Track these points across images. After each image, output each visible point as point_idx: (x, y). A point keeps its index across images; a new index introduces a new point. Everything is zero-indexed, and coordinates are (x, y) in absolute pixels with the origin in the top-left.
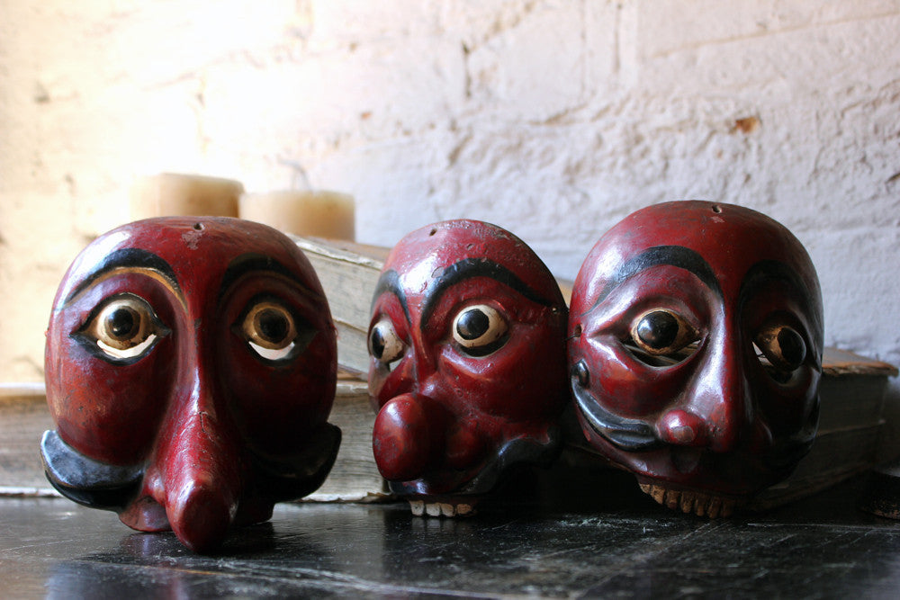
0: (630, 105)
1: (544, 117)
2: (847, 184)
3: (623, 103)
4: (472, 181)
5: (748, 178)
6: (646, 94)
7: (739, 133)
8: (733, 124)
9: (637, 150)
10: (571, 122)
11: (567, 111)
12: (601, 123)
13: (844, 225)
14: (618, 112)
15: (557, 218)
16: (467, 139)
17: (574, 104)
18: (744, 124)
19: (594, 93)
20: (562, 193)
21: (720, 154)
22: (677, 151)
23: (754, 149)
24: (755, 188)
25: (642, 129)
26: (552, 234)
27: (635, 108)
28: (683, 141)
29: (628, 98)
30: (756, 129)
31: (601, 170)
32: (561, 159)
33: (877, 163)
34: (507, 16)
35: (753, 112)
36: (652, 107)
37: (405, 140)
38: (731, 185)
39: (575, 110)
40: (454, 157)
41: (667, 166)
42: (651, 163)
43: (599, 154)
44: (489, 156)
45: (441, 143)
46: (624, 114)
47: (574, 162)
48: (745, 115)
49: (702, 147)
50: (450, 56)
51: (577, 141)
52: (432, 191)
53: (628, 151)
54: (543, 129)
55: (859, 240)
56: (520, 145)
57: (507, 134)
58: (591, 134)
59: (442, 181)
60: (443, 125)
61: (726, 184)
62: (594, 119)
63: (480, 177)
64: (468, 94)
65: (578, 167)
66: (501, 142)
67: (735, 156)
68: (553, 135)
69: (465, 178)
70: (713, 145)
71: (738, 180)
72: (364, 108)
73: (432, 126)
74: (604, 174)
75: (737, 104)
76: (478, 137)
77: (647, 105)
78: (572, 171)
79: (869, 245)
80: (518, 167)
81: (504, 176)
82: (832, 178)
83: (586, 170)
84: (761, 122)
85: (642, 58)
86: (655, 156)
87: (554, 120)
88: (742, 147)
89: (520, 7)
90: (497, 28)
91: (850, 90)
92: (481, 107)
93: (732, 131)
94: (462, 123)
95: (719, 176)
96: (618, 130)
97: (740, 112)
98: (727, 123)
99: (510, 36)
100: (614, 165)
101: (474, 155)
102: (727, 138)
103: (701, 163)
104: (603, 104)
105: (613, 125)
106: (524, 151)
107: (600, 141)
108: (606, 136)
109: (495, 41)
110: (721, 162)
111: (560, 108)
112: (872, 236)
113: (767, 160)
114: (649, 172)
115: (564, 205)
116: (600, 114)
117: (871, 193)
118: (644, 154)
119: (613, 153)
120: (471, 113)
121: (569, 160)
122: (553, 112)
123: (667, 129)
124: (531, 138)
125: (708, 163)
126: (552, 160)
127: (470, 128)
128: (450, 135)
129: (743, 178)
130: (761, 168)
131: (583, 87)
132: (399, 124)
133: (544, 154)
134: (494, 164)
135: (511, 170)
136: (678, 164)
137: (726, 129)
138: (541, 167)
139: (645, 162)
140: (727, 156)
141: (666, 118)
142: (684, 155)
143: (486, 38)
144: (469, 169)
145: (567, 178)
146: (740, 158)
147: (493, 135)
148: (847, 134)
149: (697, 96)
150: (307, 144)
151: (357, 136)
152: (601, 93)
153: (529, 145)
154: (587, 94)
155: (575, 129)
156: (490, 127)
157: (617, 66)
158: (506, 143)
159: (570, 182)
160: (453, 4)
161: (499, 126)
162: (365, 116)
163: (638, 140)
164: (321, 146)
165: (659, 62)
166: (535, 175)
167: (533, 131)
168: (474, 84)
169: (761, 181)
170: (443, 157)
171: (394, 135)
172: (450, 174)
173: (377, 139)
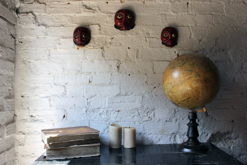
0: (107, 108)
2: (128, 118)
9: (108, 112)
10: (100, 109)
11: (100, 107)
12: (104, 109)
13: (128, 122)
14: (105, 108)
15: (99, 119)
18: (119, 111)
20: (99, 116)
23: (120, 114)
25: (108, 110)
28: (112, 112)
31: (103, 114)
32: (99, 113)
33: (131, 116)
34: (93, 96)
37: (80, 109)
40: (86, 111)
43: (103, 112)
45: (84, 110)
46: (106, 109)
49: (114, 113)
50: (86, 100)
51: (101, 110)
53: (107, 113)
54: (97, 109)
55: (129, 123)
57: (93, 109)
58: (102, 110)
60: (85, 108)
65: (101, 114)
67: (118, 114)
68: (98, 110)
70: (116, 113)
71: (118, 116)
73: (83, 107)
75: (118, 109)
76: (89, 109)
77: (109, 108)
78: (100, 114)
79: (130, 124)
82: (127, 117)
85: (108, 103)
86: (109, 113)
87: (98, 108)
89: (94, 96)
90: (91, 97)
91: (129, 109)
92: (89, 106)
94: (87, 108)
95: (116, 116)
96: (105, 110)
98: (117, 111)
99: (93, 98)
100: (105, 114)
101: (89, 111)
103: (114, 114)
109: (91, 99)
112: (130, 123)
114: (109, 115)
115: (99, 118)
116: (103, 108)
117: (130, 119)
118: (108, 113)
128: (86, 109)
133: (97, 112)
134: (91, 112)
135: (93, 113)
136: (112, 114)
141: (111, 110)
143: (90, 98)
144: (88, 113)
147: (91, 109)
148: (128, 113)
149: (114, 108)
150: (66, 108)
151: (73, 107)
152: (103, 106)
153: (95, 111)
154: (102, 106)
155: (101, 109)
156: (91, 108)
157: (105, 104)
158: (93, 110)
159: (100, 115)
160: (86, 94)
161: (92, 108)
162: (74, 105)
163: (108, 111)
164: (68, 108)
165: (110, 104)
166: (96, 114)
167: (96, 109)
168: (88, 103)
169: (120, 117)
170: (85, 111)
171: (79, 108)
172: (86, 113)
173: (76, 108)
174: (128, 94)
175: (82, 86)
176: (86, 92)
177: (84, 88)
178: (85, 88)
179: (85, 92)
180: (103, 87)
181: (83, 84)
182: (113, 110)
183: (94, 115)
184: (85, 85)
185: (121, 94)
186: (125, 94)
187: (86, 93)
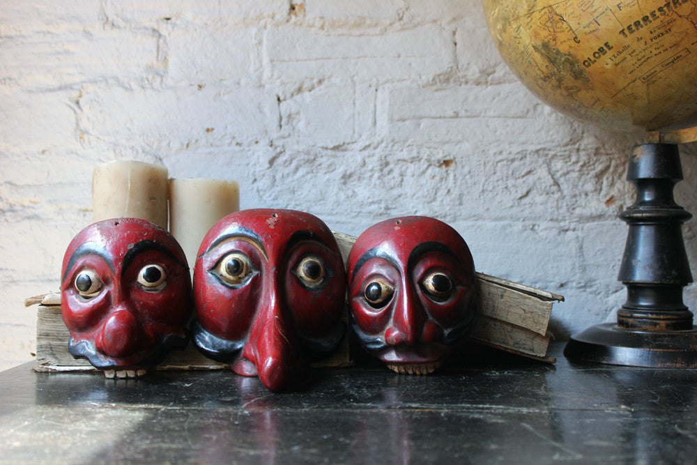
0: (383, 145)
1: (331, 146)
2: (498, 198)
3: (379, 144)
4: (283, 177)
5: (449, 191)
6: (393, 140)
7: (444, 166)
8: (442, 162)
9: (386, 170)
10: (345, 150)
11: (344, 143)
12: (366, 153)
13: (497, 219)
14: (375, 148)
15: (338, 203)
16: (281, 153)
17: (347, 141)
18: (447, 163)
19: (361, 136)
20: (340, 189)
21: (433, 177)
22: (409, 172)
23: (451, 177)
24: (453, 196)
25: (389, 159)
26: (335, 212)
27: (386, 147)
28: (412, 168)
29: (382, 142)
30: (452, 167)
31: (364, 178)
32: (340, 171)
33: (513, 190)
34: (307, 85)
35: (452, 157)
36: (396, 147)
37: (238, 148)
38: (439, 194)
39: (349, 144)
40: (272, 162)
41: (402, 181)
42: (394, 178)
43: (363, 170)
44: (294, 164)
45: (262, 154)
46: (379, 150)
47: (348, 173)
48: (448, 158)
49: (424, 172)
50: (269, 104)
51: (351, 160)
52: (255, 181)
53: (381, 170)
54: (329, 152)
55: (504, 227)
56: (314, 160)
57: (308, 153)
58: (359, 158)
59: (263, 175)
60: (264, 143)
61: (436, 194)
62: (361, 150)
63: (288, 175)
64: (281, 126)
65: (350, 176)
66: (302, 156)
67: (442, 179)
68: (334, 156)
69: (278, 176)
70: (430, 171)
71: (443, 191)
72: (210, 127)
73: (257, 142)
74: (365, 181)
75: (443, 153)
76: (288, 153)
77: (393, 146)
78: (346, 178)
79: (508, 230)
80: (312, 172)
81: (303, 176)
82: (491, 195)
83: (355, 177)
84: (456, 163)
85: (391, 120)
86: (396, 173)
87: (336, 148)
88: (445, 174)
89: (315, 81)
90: (300, 90)
91: (501, 153)
92: (289, 135)
93: (440, 166)
94: (278, 143)
95: (433, 188)
96: (375, 158)
97: (445, 156)
98: (439, 161)
99: (307, 95)
100: (372, 176)
101: (286, 161)
102: (437, 169)
103: (423, 180)
104: (367, 143)
105: (373, 155)
106: (317, 163)
107: (364, 164)
108: (367, 160)
109: (298, 97)
110: (433, 181)
111: (341, 142)
112: (510, 225)
113: (459, 182)
114: (392, 183)
115: (342, 196)
116: (365, 148)
117: (511, 204)
118: (391, 171)
119: (372, 170)
120: (283, 137)
121: (346, 171)
122: (336, 144)
123: (404, 160)
124: (322, 157)
125: (427, 181)
126: (334, 170)
127: (283, 146)
128: (270, 149)
129: (446, 191)
130: (455, 187)
131: (354, 131)
132: (233, 138)
133: (329, 166)
134: (297, 169)
135: (308, 173)
136: (409, 180)
137: (438, 165)
138: (326, 173)
139: (390, 176)
140: (437, 178)
141: (405, 154)
142: (413, 176)
143: (292, 95)
144: (282, 170)
145: (343, 181)
146: (444, 180)
147: (298, 152)
148: (498, 174)
149: (422, 145)
150: (164, 144)
151: (203, 142)
152: (364, 137)
153: (319, 161)
154: (356, 136)
155: (348, 154)
156: (296, 147)
157: (375, 123)
158: (306, 157)
159: (345, 183)
160: (272, 71)
161: (302, 147)
162: (208, 130)
163: (387, 164)
164: (175, 145)
165: (401, 124)
166: (322, 178)
167: (325, 152)
168: (284, 120)
169: (455, 193)
170: (264, 161)
171: (230, 144)
172: (268, 172)
173: (217, 146)
174: (496, 75)
175: (253, 31)
176: (272, 61)
177: (260, 43)
178: (265, 42)
179: (266, 60)
180: (361, 35)
181: (259, 18)
182: (414, 154)
183: (314, 186)
184: (269, 27)
185: (460, 74)
186: (478, 75)
187: (273, 67)
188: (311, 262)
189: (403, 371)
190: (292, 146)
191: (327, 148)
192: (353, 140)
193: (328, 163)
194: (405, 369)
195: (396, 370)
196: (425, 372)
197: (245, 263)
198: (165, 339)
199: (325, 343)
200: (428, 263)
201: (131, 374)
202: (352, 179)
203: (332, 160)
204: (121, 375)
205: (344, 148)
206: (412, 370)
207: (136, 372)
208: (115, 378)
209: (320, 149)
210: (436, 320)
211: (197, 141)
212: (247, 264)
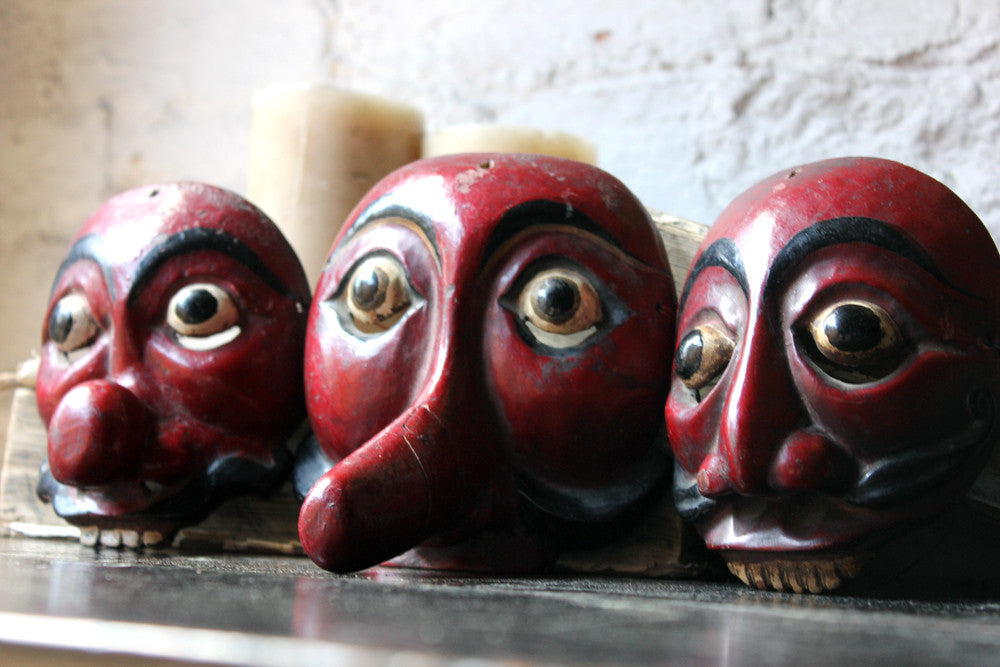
1: (890, 54)
4: (767, 144)
10: (932, 65)
11: (927, 47)
12: (983, 68)
16: (764, 81)
17: (940, 36)
19: (973, 22)
31: (976, 139)
32: (914, 120)
37: (662, 77)
39: (940, 46)
40: (740, 106)
43: (975, 115)
44: (797, 108)
45: (721, 84)
47: (934, 126)
51: (945, 89)
52: (700, 157)
54: (888, 73)
56: (848, 95)
57: (829, 77)
58: (964, 84)
59: (719, 143)
60: (726, 57)
62: (970, 62)
63: (781, 139)
64: (770, 13)
65: (940, 133)
68: (902, 82)
69: (756, 142)
72: (600, 25)
73: (708, 59)
74: (980, 146)
76: (782, 79)
78: (930, 139)
80: (843, 128)
83: (952, 137)
87: (906, 60)
92: (789, 35)
94: (759, 57)
101: (774, 105)
104: (988, 40)
106: (855, 104)
107: (978, 97)
108: (987, 88)
111: (918, 43)
116: (983, 54)
120: (772, 42)
121: (928, 120)
122: (905, 48)
124: (867, 85)
126: (897, 121)
127: (770, 64)
128: (738, 73)
131: (957, 12)
132: (654, 52)
133: (886, 110)
134: (804, 122)
135: (830, 131)
138: (878, 130)
144: (762, 126)
145: (921, 148)
147: (807, 77)
150: (501, 76)
151: (586, 66)
152: (982, 25)
153: (863, 95)
154: (962, 23)
155: (938, 75)
156: (803, 65)
158: (824, 89)
159: (925, 155)
161: (818, 63)
162: (600, 36)
164: (524, 79)
167: (876, 73)
170: (722, 107)
171: (646, 69)
172: (733, 133)
173: (618, 75)
188: (556, 280)
189: (758, 578)
190: (792, 63)
191: (880, 63)
192: (953, 35)
193: (882, 102)
194: (763, 576)
195: (743, 577)
196: (812, 585)
197: (392, 279)
198: (215, 466)
199: (594, 502)
200: (830, 272)
201: (130, 538)
202: (945, 142)
203: (894, 93)
204: (110, 538)
205: (928, 58)
206: (781, 577)
207: (141, 534)
208: (98, 546)
209: (864, 68)
210: (835, 432)
211: (571, 65)
212: (397, 282)
